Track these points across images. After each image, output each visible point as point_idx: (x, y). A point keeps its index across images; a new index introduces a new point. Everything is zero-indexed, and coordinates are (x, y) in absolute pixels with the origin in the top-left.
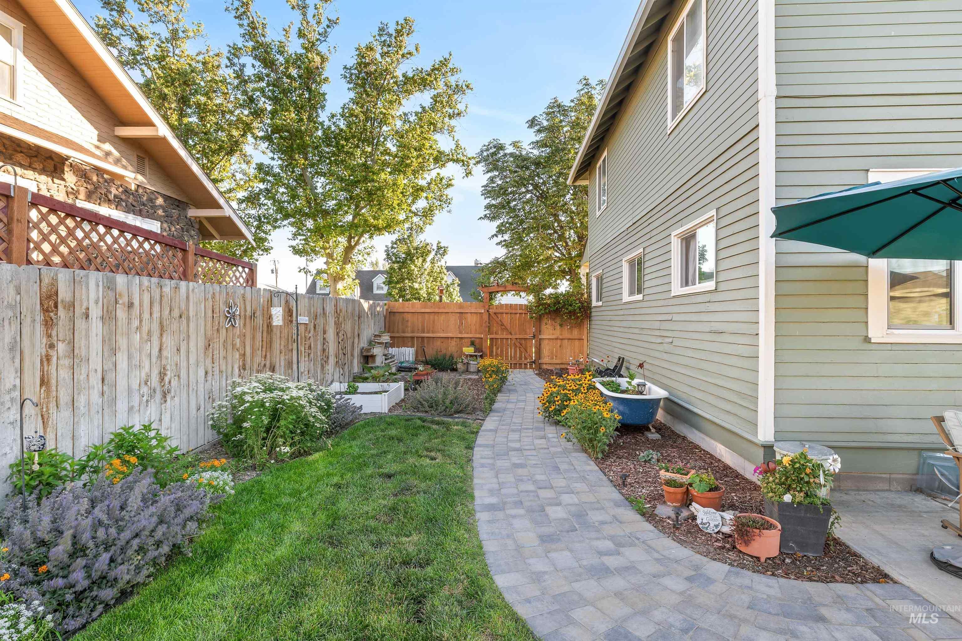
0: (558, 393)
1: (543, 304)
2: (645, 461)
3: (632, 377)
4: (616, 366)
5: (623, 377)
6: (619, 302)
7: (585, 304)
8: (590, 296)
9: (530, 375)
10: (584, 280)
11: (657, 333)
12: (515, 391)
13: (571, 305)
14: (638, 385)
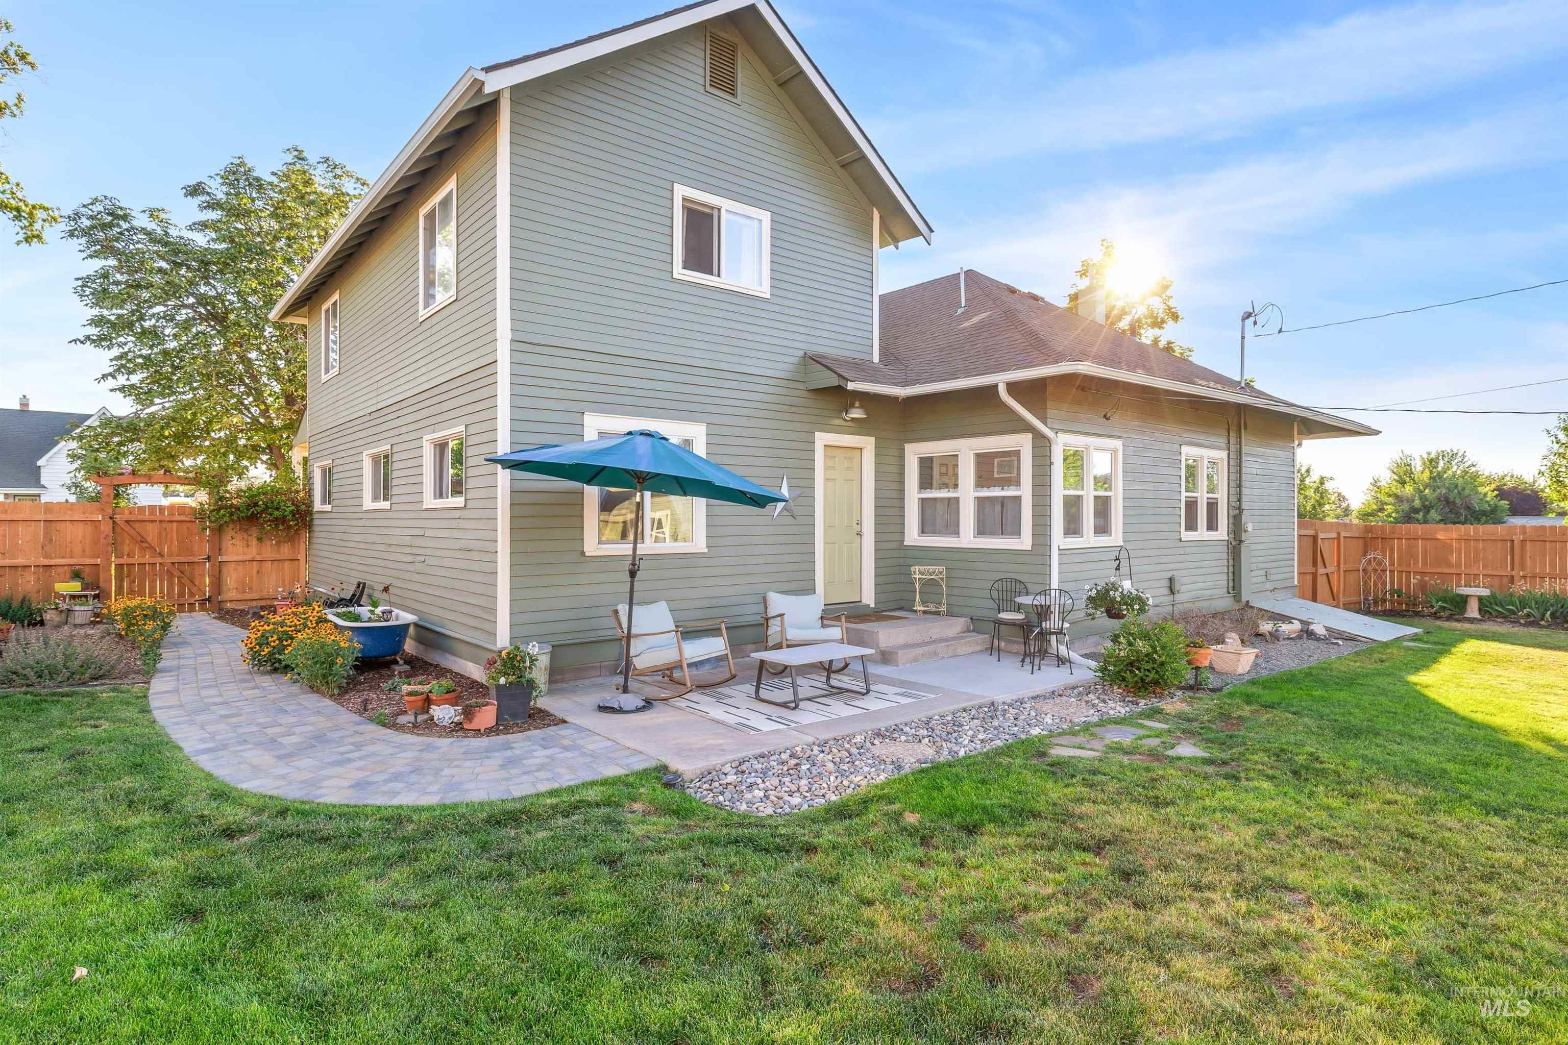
0: (274, 632)
1: (226, 507)
2: (390, 690)
3: (375, 605)
4: (354, 595)
5: (362, 606)
6: (357, 509)
7: (303, 507)
8: (310, 494)
9: (203, 620)
10: (299, 471)
11: (408, 550)
12: (185, 643)
13: (277, 509)
14: (383, 613)
